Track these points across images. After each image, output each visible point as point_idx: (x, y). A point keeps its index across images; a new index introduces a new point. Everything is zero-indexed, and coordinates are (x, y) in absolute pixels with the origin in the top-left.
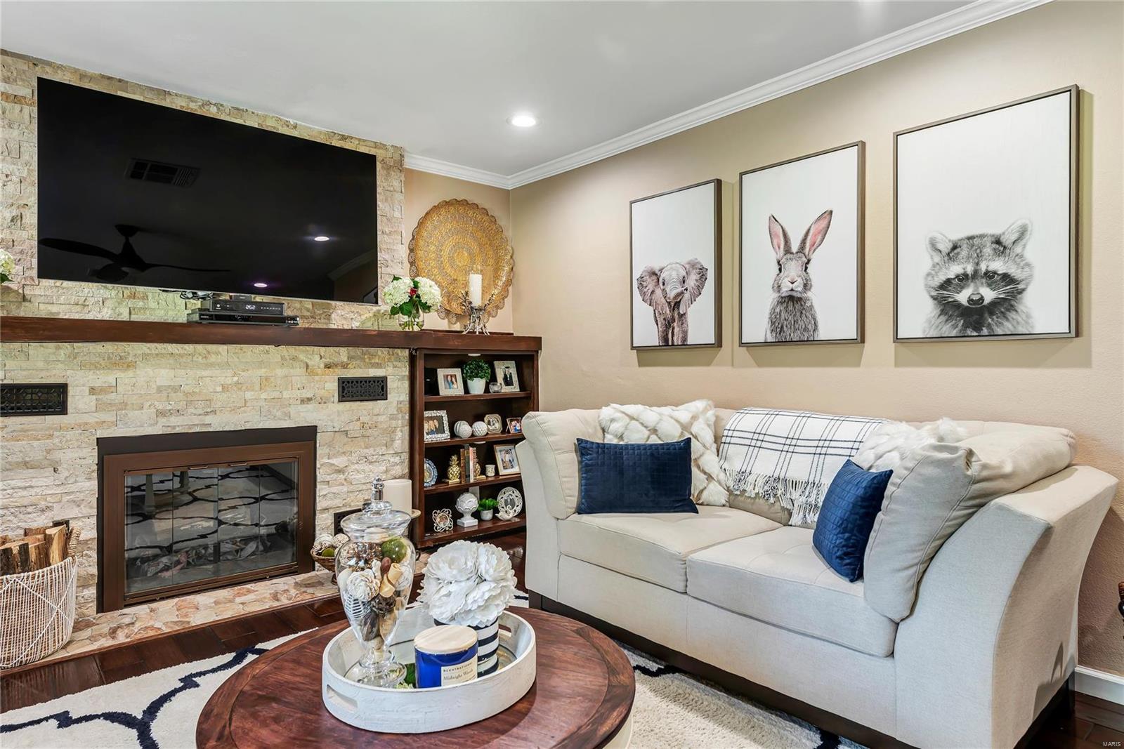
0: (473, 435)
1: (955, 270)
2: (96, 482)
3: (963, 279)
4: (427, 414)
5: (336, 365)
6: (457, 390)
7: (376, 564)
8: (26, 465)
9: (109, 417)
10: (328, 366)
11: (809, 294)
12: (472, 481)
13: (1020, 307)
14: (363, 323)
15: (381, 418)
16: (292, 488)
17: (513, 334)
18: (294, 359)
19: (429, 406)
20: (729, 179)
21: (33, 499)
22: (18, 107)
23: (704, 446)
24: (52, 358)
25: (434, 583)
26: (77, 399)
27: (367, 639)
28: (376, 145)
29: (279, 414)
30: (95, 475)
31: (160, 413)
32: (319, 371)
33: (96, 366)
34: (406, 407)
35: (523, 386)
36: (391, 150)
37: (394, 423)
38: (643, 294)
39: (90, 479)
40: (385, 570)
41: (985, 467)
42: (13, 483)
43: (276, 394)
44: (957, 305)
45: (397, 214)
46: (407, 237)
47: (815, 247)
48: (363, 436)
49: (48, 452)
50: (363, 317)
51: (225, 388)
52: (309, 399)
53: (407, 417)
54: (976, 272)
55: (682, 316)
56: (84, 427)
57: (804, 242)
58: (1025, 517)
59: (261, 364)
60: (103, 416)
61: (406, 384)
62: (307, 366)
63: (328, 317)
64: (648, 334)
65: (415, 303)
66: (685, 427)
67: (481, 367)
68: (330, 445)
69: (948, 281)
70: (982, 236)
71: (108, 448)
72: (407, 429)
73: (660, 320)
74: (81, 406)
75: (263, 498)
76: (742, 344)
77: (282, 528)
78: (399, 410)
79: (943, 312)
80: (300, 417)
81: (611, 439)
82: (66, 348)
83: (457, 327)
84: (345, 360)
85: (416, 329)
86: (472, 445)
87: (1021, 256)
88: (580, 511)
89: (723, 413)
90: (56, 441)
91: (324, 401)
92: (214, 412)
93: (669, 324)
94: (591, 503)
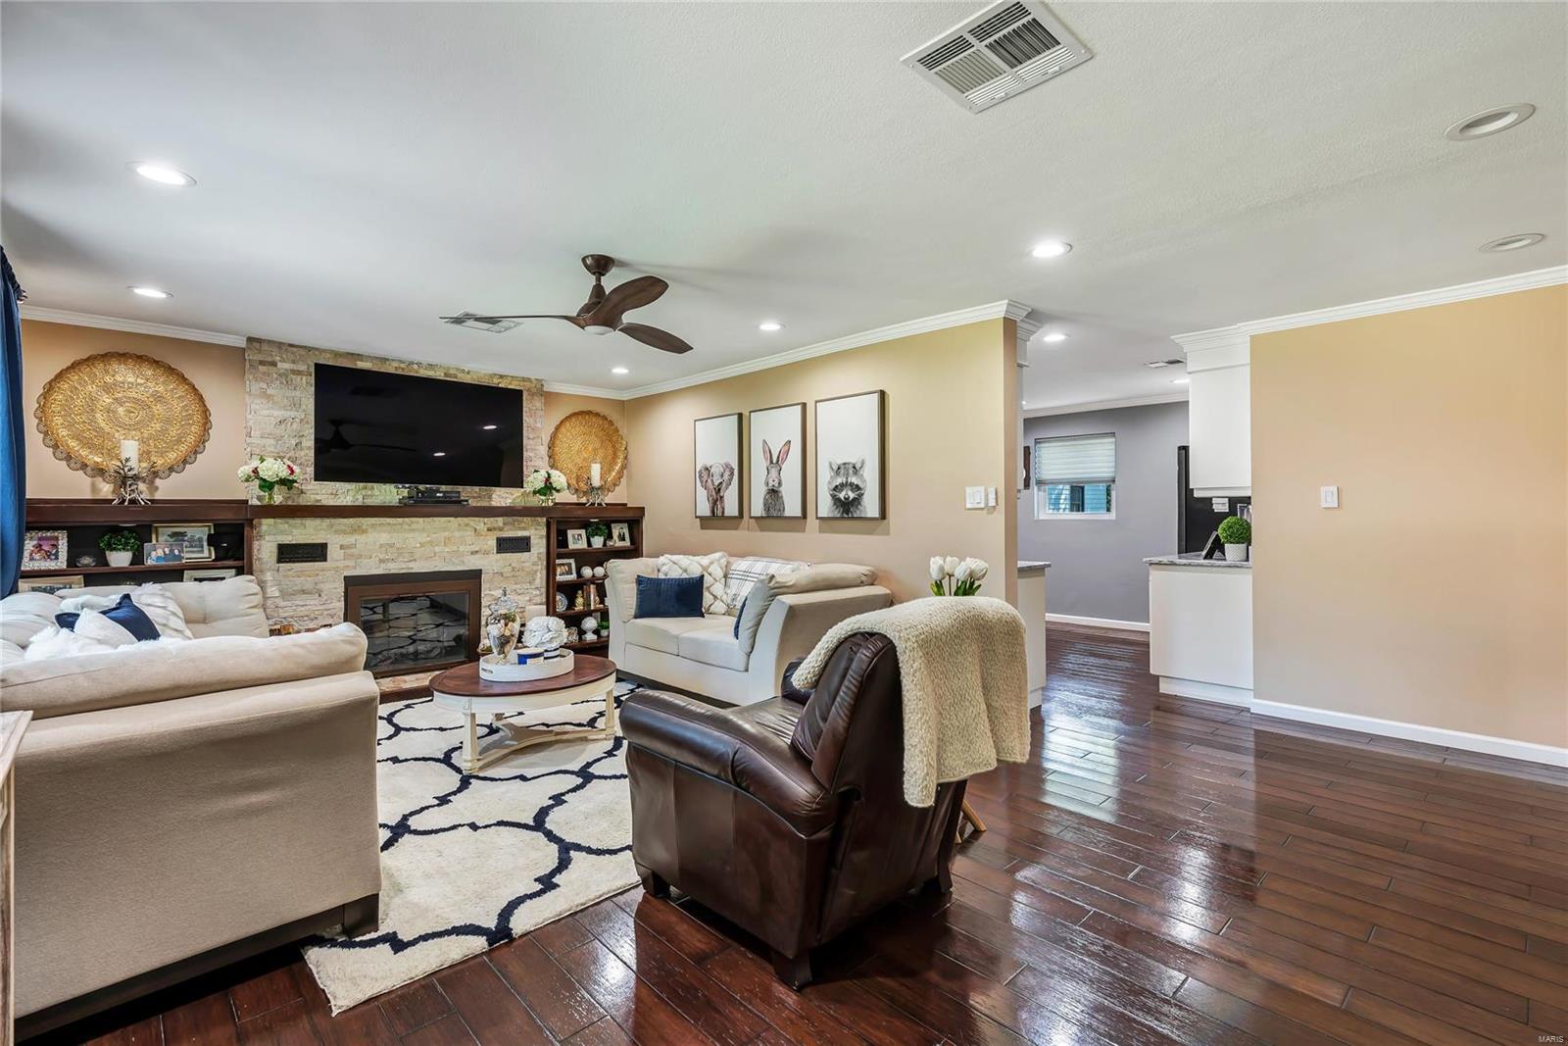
0: (593, 576)
1: (839, 481)
2: (343, 603)
3: (842, 486)
4: (558, 561)
5: (495, 529)
6: (582, 545)
7: (502, 621)
8: (303, 592)
9: (351, 563)
10: (489, 530)
11: (781, 489)
12: (592, 608)
13: (862, 503)
14: (514, 499)
15: (527, 564)
16: (465, 618)
17: (626, 504)
18: (467, 525)
19: (560, 556)
20: (746, 413)
21: (306, 613)
22: (299, 377)
23: (715, 579)
24: (319, 527)
25: (529, 633)
26: (332, 552)
27: (499, 654)
28: (524, 379)
29: (456, 561)
30: (343, 599)
31: (382, 561)
32: (484, 533)
33: (344, 532)
34: (544, 557)
35: (632, 541)
36: (535, 382)
37: (535, 568)
38: (702, 482)
39: (339, 601)
40: (506, 625)
41: (777, 583)
42: (297, 602)
43: (455, 548)
44: (839, 500)
45: (539, 425)
46: (546, 439)
47: (784, 460)
48: (513, 576)
49: (316, 584)
50: (514, 496)
51: (422, 545)
52: (477, 552)
53: (545, 563)
54: (847, 482)
55: (722, 497)
56: (337, 569)
57: (778, 457)
58: (784, 603)
59: (445, 529)
60: (347, 563)
61: (544, 541)
62: (476, 530)
63: (490, 497)
64: (704, 509)
65: (548, 488)
66: (705, 568)
67: (600, 529)
68: (491, 581)
69: (837, 487)
70: (849, 463)
71: (350, 582)
72: (544, 572)
73: (710, 499)
74: (335, 556)
75: (441, 624)
76: (751, 518)
77: (458, 638)
78: (539, 559)
79: (835, 504)
80: (471, 563)
81: (661, 576)
82: (327, 521)
83: (584, 500)
84: (501, 525)
85: (551, 504)
86: (593, 583)
87: (862, 475)
88: (636, 617)
89: (732, 559)
90: (320, 578)
91: (486, 553)
92: (415, 560)
93: (715, 503)
94: (643, 612)
